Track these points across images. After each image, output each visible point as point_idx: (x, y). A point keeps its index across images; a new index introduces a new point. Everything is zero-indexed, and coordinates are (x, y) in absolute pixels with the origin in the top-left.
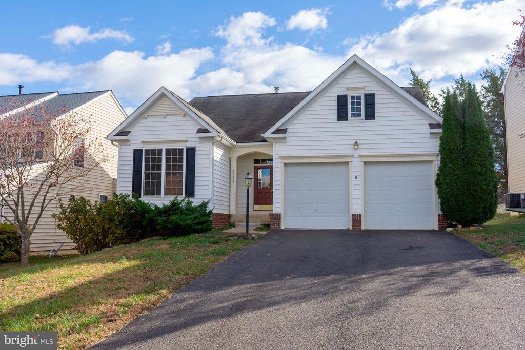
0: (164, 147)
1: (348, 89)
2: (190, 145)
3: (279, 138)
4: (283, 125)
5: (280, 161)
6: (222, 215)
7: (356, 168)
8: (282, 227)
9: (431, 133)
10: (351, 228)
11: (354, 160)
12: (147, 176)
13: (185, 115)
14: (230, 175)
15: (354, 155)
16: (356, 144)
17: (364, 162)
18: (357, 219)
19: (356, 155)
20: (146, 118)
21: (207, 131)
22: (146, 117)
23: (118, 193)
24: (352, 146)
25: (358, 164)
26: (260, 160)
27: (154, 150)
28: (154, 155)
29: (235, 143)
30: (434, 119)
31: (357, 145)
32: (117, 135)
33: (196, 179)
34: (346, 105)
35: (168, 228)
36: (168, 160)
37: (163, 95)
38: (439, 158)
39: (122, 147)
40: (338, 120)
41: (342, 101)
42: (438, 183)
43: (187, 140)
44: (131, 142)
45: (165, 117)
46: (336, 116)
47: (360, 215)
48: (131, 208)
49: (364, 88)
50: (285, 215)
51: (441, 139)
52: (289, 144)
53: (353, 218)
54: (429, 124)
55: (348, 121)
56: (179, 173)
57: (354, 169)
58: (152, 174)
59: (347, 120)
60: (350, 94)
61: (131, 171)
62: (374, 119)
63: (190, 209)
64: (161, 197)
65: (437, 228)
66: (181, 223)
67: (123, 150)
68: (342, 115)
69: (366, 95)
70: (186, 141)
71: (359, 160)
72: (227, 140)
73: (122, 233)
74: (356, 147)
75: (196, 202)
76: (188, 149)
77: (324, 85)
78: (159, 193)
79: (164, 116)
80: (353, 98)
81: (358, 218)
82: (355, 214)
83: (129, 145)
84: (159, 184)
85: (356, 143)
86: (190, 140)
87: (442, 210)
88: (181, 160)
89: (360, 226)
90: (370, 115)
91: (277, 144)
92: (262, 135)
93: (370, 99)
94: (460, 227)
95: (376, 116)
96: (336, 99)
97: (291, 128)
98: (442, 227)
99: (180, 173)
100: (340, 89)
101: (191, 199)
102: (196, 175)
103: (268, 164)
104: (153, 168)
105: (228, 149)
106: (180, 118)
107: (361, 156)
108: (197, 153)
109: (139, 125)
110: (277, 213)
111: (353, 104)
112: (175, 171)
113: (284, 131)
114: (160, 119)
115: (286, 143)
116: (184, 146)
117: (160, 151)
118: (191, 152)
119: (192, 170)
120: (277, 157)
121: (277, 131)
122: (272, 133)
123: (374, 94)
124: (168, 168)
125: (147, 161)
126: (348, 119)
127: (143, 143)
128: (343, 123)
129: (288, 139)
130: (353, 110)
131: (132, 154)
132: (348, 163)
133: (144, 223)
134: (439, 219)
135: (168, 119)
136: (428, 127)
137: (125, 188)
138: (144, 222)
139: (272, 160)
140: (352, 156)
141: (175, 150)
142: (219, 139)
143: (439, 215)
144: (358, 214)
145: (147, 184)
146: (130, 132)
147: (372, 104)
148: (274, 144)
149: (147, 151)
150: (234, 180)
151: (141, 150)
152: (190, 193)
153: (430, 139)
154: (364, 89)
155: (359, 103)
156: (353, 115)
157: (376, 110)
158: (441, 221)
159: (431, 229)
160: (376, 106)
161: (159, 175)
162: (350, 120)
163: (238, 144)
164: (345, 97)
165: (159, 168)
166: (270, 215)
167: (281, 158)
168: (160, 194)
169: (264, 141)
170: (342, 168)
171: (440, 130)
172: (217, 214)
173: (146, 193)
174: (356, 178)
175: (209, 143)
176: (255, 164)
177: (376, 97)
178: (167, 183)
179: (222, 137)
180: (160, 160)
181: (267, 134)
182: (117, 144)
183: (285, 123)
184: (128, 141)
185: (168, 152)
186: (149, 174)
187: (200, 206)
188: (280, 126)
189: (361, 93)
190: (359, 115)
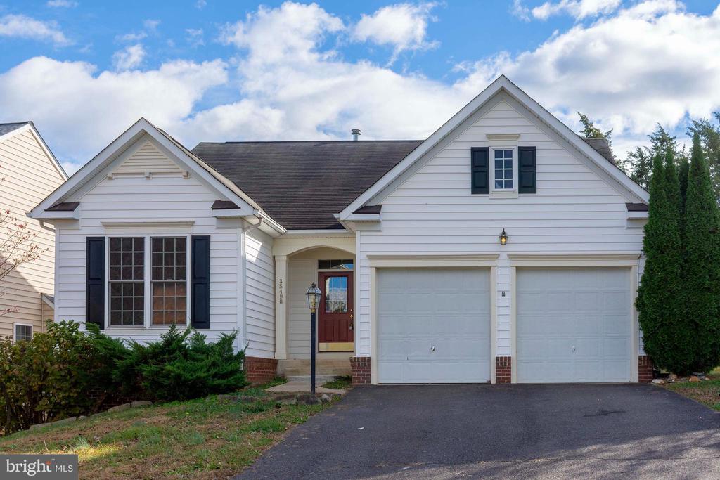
0: (148, 235)
1: (490, 137)
2: (199, 231)
3: (368, 222)
4: (373, 198)
5: (368, 263)
6: (261, 360)
7: (503, 277)
8: (374, 382)
9: (629, 220)
10: (493, 382)
11: (499, 263)
12: (115, 288)
13: (187, 175)
14: (275, 288)
15: (499, 255)
16: (504, 235)
17: (517, 268)
18: (504, 365)
19: (504, 255)
20: (110, 178)
21: (231, 205)
22: (110, 175)
23: (57, 321)
24: (497, 240)
25: (506, 271)
26: (328, 261)
27: (128, 241)
28: (128, 249)
29: (283, 230)
30: (634, 195)
31: (506, 237)
32: (51, 209)
33: (212, 295)
34: (487, 165)
35: (160, 385)
36: (156, 260)
37: (143, 135)
38: (643, 262)
39: (63, 232)
40: (472, 193)
41: (479, 157)
42: (640, 305)
43: (194, 222)
44: (81, 223)
45: (148, 178)
46: (469, 185)
47: (510, 359)
48: (85, 348)
49: (517, 136)
50: (378, 360)
51: (646, 231)
52: (385, 232)
53: (497, 364)
54: (627, 204)
55: (490, 195)
56: (178, 284)
57: (501, 279)
58: (125, 284)
59: (488, 193)
60: (494, 146)
61: (84, 279)
62: (535, 192)
63: (201, 349)
64: (144, 329)
65: (636, 380)
66: (188, 376)
67: (63, 239)
68: (480, 185)
69: (521, 150)
70: (192, 224)
71: (508, 263)
72: (269, 224)
73: (69, 396)
74: (504, 240)
75: (211, 336)
76: (196, 240)
77: (448, 129)
78: (139, 320)
79: (147, 175)
80: (498, 153)
81: (505, 363)
82: (501, 358)
83: (78, 229)
84: (140, 304)
85: (504, 233)
86: (198, 222)
87: (646, 349)
88: (182, 259)
89: (510, 378)
90: (528, 185)
91: (362, 234)
92: (336, 216)
93: (528, 156)
94: (673, 377)
95: (538, 186)
96: (469, 154)
97: (388, 204)
98: (645, 377)
99: (180, 283)
100: (476, 137)
101: (202, 332)
102: (212, 287)
103: (345, 268)
104: (127, 274)
105: (270, 240)
106: (179, 180)
107: (512, 257)
108: (212, 246)
109: (95, 191)
110: (363, 356)
111: (498, 164)
112: (171, 281)
113: (377, 209)
114: (139, 181)
115: (380, 231)
116: (187, 233)
117: (140, 242)
118: (202, 244)
119: (204, 278)
120: (364, 256)
121: (364, 210)
122: (353, 213)
123: (535, 148)
124: (156, 274)
125: (115, 259)
126: (490, 191)
127: (106, 225)
128: (481, 198)
129: (383, 224)
130: (498, 174)
131: (84, 247)
132: (489, 268)
133: (113, 376)
134: (640, 364)
135: (155, 181)
136: (625, 208)
137: (72, 311)
138: (115, 375)
139: (351, 262)
140: (496, 257)
141: (169, 241)
142: (255, 221)
143: (640, 358)
144: (506, 358)
145: (115, 303)
146: (78, 204)
147: (530, 166)
148: (358, 234)
149: (115, 241)
150: (281, 296)
151: (102, 240)
152: (202, 319)
153: (628, 228)
154: (518, 138)
155: (509, 164)
156: (499, 184)
157: (538, 177)
158: (643, 367)
159: (627, 381)
160: (539, 169)
161: (140, 288)
162: (494, 193)
163: (290, 232)
164: (485, 151)
165: (140, 273)
166: (351, 361)
167: (371, 258)
168: (142, 323)
169: (338, 226)
170: (477, 278)
171: (645, 215)
172: (252, 360)
173: (115, 320)
174: (504, 295)
175: (235, 228)
176: (320, 268)
177: (538, 154)
178: (155, 302)
179: (260, 218)
180: (140, 258)
181: (346, 215)
182: (52, 227)
183: (377, 195)
184: (75, 220)
185: (156, 243)
186: (120, 284)
187: (219, 344)
188: (369, 200)
189: (513, 146)
190: (509, 185)
